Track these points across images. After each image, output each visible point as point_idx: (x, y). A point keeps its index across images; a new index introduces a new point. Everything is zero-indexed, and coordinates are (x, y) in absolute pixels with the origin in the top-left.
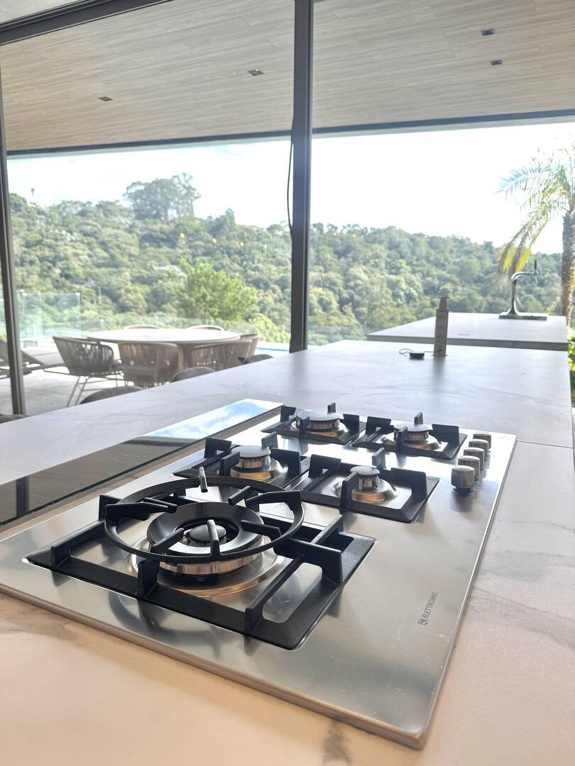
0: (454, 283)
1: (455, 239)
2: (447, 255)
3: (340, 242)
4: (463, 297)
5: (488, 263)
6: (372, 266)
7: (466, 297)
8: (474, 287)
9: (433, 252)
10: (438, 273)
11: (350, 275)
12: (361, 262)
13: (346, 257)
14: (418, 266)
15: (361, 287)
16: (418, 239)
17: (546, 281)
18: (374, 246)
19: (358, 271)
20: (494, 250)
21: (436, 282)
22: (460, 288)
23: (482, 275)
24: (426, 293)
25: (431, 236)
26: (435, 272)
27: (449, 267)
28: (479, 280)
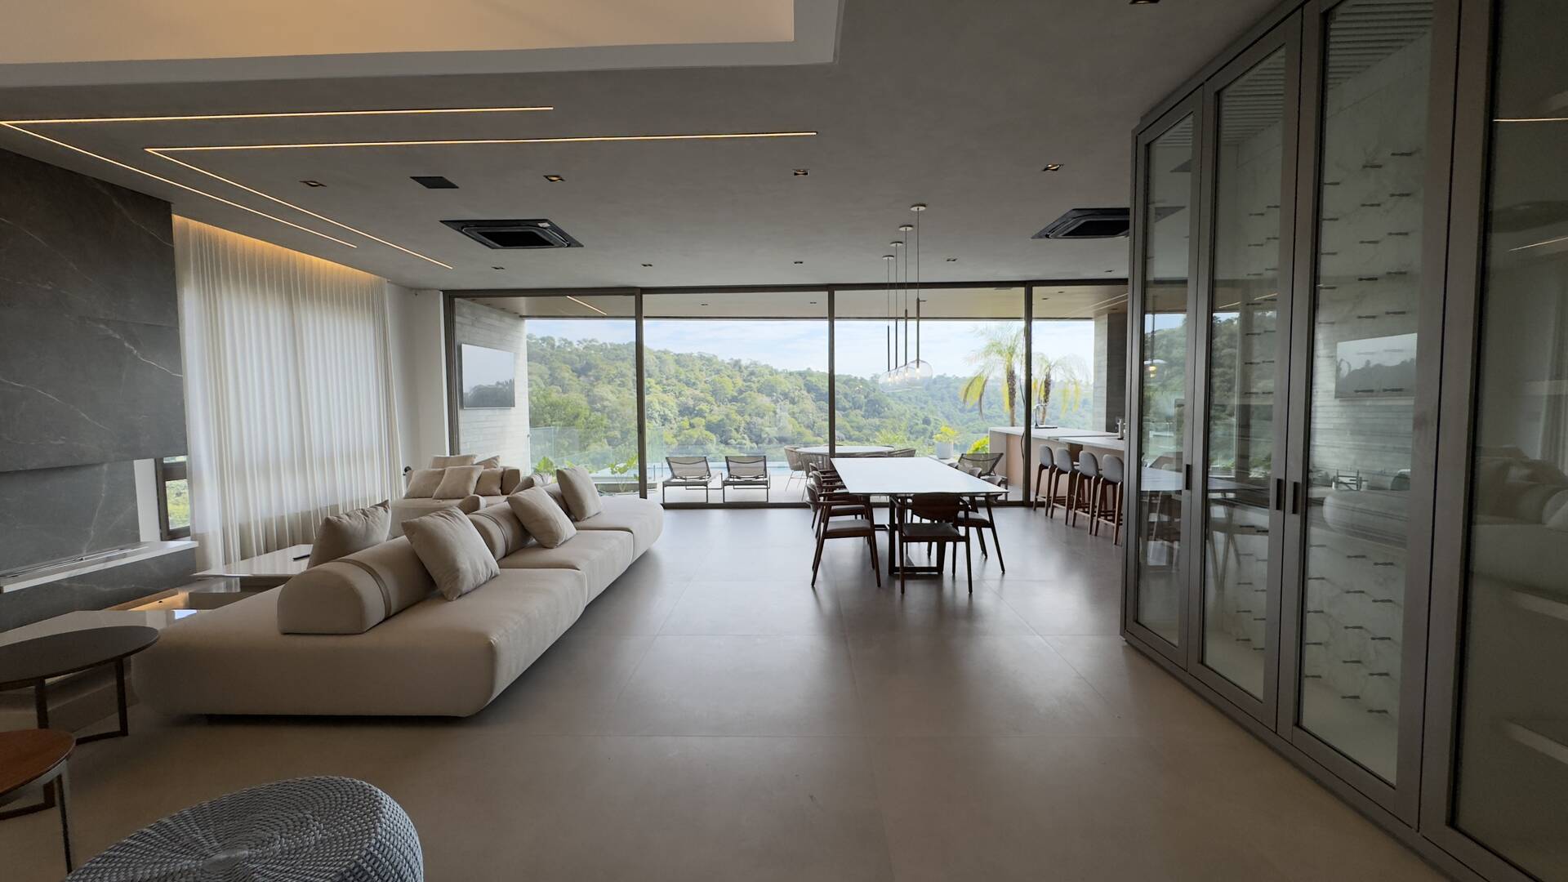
0: (708, 402)
1: (701, 357)
2: (698, 373)
3: (578, 359)
4: (719, 419)
5: (740, 383)
6: (619, 385)
7: (723, 417)
8: (729, 406)
9: (681, 370)
10: (691, 393)
11: (596, 396)
12: (606, 381)
13: (586, 375)
14: (668, 385)
15: (610, 409)
16: (665, 357)
17: (796, 399)
18: (619, 363)
19: (604, 390)
20: (743, 368)
21: (691, 403)
22: (716, 408)
23: (736, 394)
24: (682, 413)
25: (677, 353)
26: (688, 391)
27: (701, 386)
28: (734, 399)
